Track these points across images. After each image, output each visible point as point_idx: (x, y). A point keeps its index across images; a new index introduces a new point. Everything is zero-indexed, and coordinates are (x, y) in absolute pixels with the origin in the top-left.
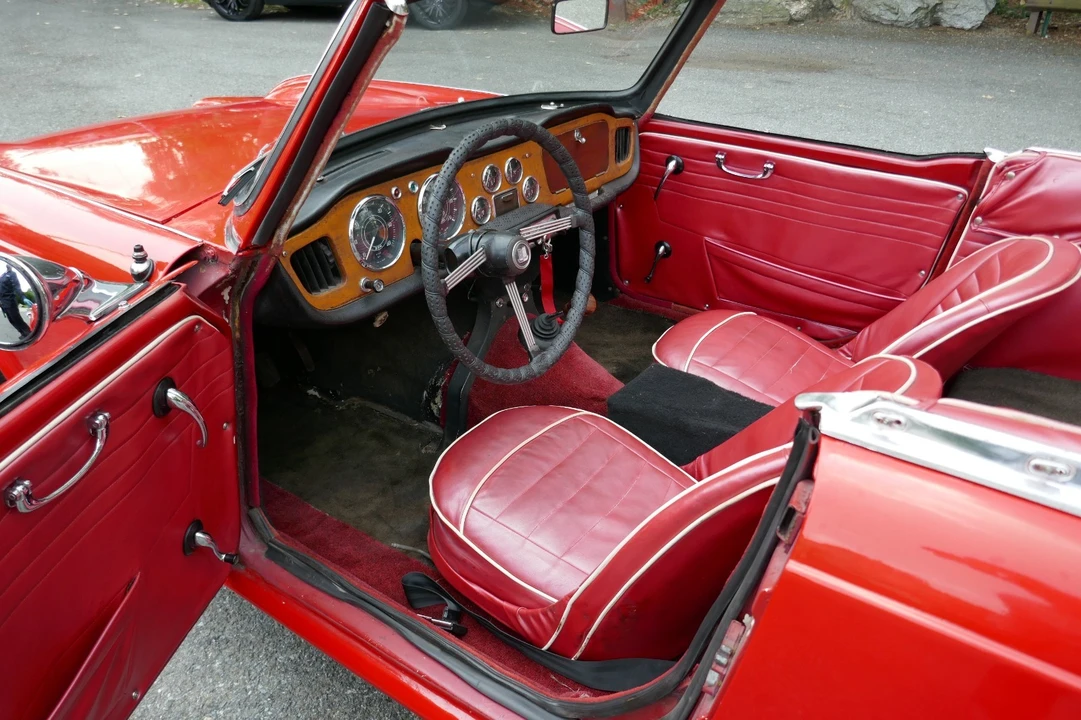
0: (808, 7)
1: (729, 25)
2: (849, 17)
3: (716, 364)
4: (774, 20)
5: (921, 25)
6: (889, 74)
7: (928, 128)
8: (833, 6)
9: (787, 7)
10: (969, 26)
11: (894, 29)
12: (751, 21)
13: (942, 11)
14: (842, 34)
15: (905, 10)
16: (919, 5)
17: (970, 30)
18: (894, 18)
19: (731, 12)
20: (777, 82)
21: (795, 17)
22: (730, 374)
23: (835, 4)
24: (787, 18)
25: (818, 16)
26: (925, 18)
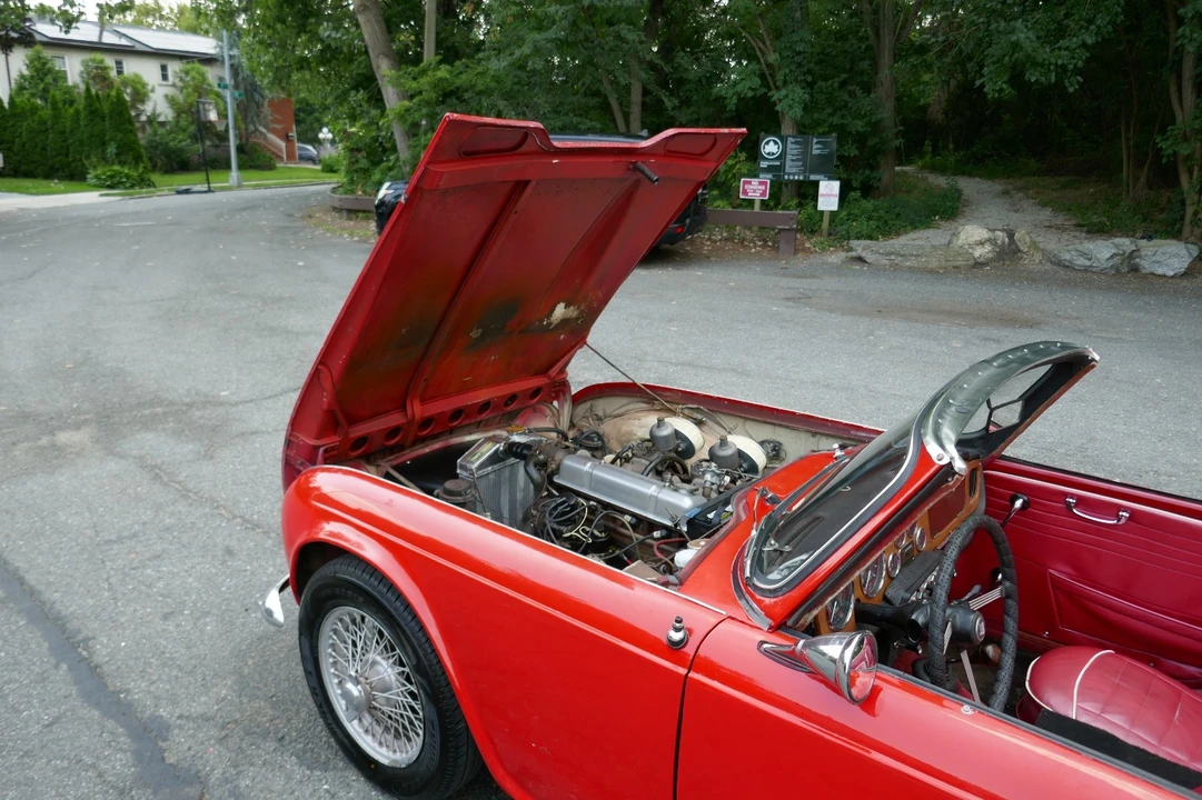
0: (993, 251)
1: (910, 268)
2: (1038, 261)
3: (1103, 711)
4: (959, 263)
5: (1118, 270)
6: (1101, 331)
7: (1166, 400)
8: (1019, 251)
9: (970, 251)
10: (1172, 274)
11: (1089, 274)
12: (934, 264)
13: (1140, 257)
14: (1034, 280)
15: (1098, 256)
16: (1114, 251)
17: (1172, 277)
18: (1088, 263)
19: (912, 255)
20: (985, 339)
21: (979, 261)
22: (1120, 723)
23: (1022, 248)
24: (972, 262)
25: (1004, 260)
26: (1122, 264)
